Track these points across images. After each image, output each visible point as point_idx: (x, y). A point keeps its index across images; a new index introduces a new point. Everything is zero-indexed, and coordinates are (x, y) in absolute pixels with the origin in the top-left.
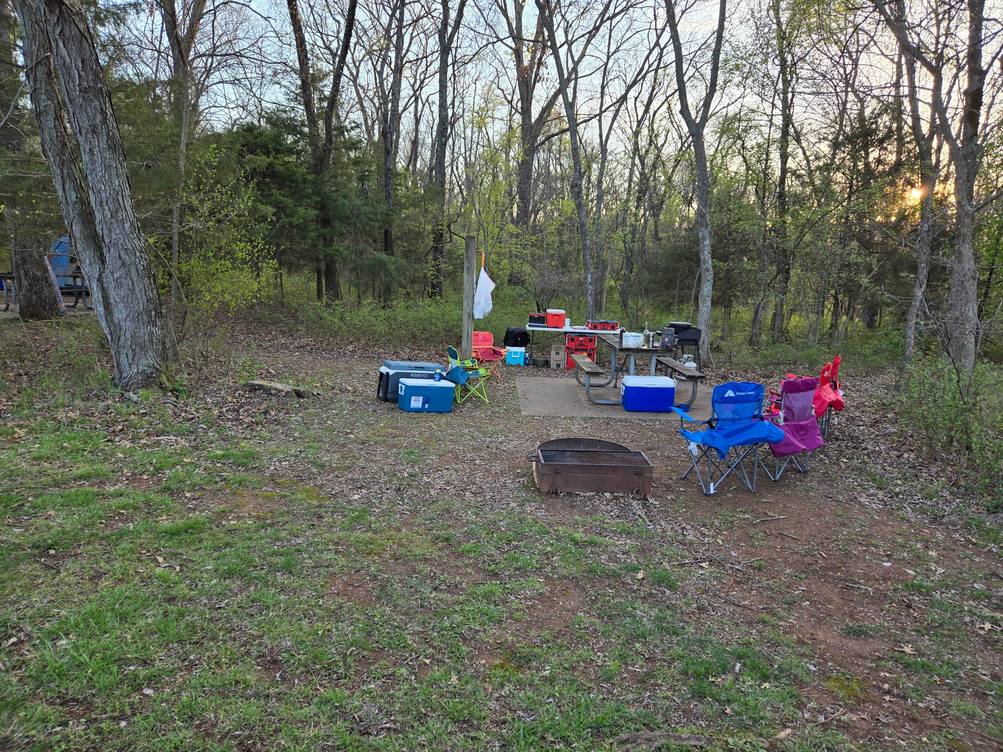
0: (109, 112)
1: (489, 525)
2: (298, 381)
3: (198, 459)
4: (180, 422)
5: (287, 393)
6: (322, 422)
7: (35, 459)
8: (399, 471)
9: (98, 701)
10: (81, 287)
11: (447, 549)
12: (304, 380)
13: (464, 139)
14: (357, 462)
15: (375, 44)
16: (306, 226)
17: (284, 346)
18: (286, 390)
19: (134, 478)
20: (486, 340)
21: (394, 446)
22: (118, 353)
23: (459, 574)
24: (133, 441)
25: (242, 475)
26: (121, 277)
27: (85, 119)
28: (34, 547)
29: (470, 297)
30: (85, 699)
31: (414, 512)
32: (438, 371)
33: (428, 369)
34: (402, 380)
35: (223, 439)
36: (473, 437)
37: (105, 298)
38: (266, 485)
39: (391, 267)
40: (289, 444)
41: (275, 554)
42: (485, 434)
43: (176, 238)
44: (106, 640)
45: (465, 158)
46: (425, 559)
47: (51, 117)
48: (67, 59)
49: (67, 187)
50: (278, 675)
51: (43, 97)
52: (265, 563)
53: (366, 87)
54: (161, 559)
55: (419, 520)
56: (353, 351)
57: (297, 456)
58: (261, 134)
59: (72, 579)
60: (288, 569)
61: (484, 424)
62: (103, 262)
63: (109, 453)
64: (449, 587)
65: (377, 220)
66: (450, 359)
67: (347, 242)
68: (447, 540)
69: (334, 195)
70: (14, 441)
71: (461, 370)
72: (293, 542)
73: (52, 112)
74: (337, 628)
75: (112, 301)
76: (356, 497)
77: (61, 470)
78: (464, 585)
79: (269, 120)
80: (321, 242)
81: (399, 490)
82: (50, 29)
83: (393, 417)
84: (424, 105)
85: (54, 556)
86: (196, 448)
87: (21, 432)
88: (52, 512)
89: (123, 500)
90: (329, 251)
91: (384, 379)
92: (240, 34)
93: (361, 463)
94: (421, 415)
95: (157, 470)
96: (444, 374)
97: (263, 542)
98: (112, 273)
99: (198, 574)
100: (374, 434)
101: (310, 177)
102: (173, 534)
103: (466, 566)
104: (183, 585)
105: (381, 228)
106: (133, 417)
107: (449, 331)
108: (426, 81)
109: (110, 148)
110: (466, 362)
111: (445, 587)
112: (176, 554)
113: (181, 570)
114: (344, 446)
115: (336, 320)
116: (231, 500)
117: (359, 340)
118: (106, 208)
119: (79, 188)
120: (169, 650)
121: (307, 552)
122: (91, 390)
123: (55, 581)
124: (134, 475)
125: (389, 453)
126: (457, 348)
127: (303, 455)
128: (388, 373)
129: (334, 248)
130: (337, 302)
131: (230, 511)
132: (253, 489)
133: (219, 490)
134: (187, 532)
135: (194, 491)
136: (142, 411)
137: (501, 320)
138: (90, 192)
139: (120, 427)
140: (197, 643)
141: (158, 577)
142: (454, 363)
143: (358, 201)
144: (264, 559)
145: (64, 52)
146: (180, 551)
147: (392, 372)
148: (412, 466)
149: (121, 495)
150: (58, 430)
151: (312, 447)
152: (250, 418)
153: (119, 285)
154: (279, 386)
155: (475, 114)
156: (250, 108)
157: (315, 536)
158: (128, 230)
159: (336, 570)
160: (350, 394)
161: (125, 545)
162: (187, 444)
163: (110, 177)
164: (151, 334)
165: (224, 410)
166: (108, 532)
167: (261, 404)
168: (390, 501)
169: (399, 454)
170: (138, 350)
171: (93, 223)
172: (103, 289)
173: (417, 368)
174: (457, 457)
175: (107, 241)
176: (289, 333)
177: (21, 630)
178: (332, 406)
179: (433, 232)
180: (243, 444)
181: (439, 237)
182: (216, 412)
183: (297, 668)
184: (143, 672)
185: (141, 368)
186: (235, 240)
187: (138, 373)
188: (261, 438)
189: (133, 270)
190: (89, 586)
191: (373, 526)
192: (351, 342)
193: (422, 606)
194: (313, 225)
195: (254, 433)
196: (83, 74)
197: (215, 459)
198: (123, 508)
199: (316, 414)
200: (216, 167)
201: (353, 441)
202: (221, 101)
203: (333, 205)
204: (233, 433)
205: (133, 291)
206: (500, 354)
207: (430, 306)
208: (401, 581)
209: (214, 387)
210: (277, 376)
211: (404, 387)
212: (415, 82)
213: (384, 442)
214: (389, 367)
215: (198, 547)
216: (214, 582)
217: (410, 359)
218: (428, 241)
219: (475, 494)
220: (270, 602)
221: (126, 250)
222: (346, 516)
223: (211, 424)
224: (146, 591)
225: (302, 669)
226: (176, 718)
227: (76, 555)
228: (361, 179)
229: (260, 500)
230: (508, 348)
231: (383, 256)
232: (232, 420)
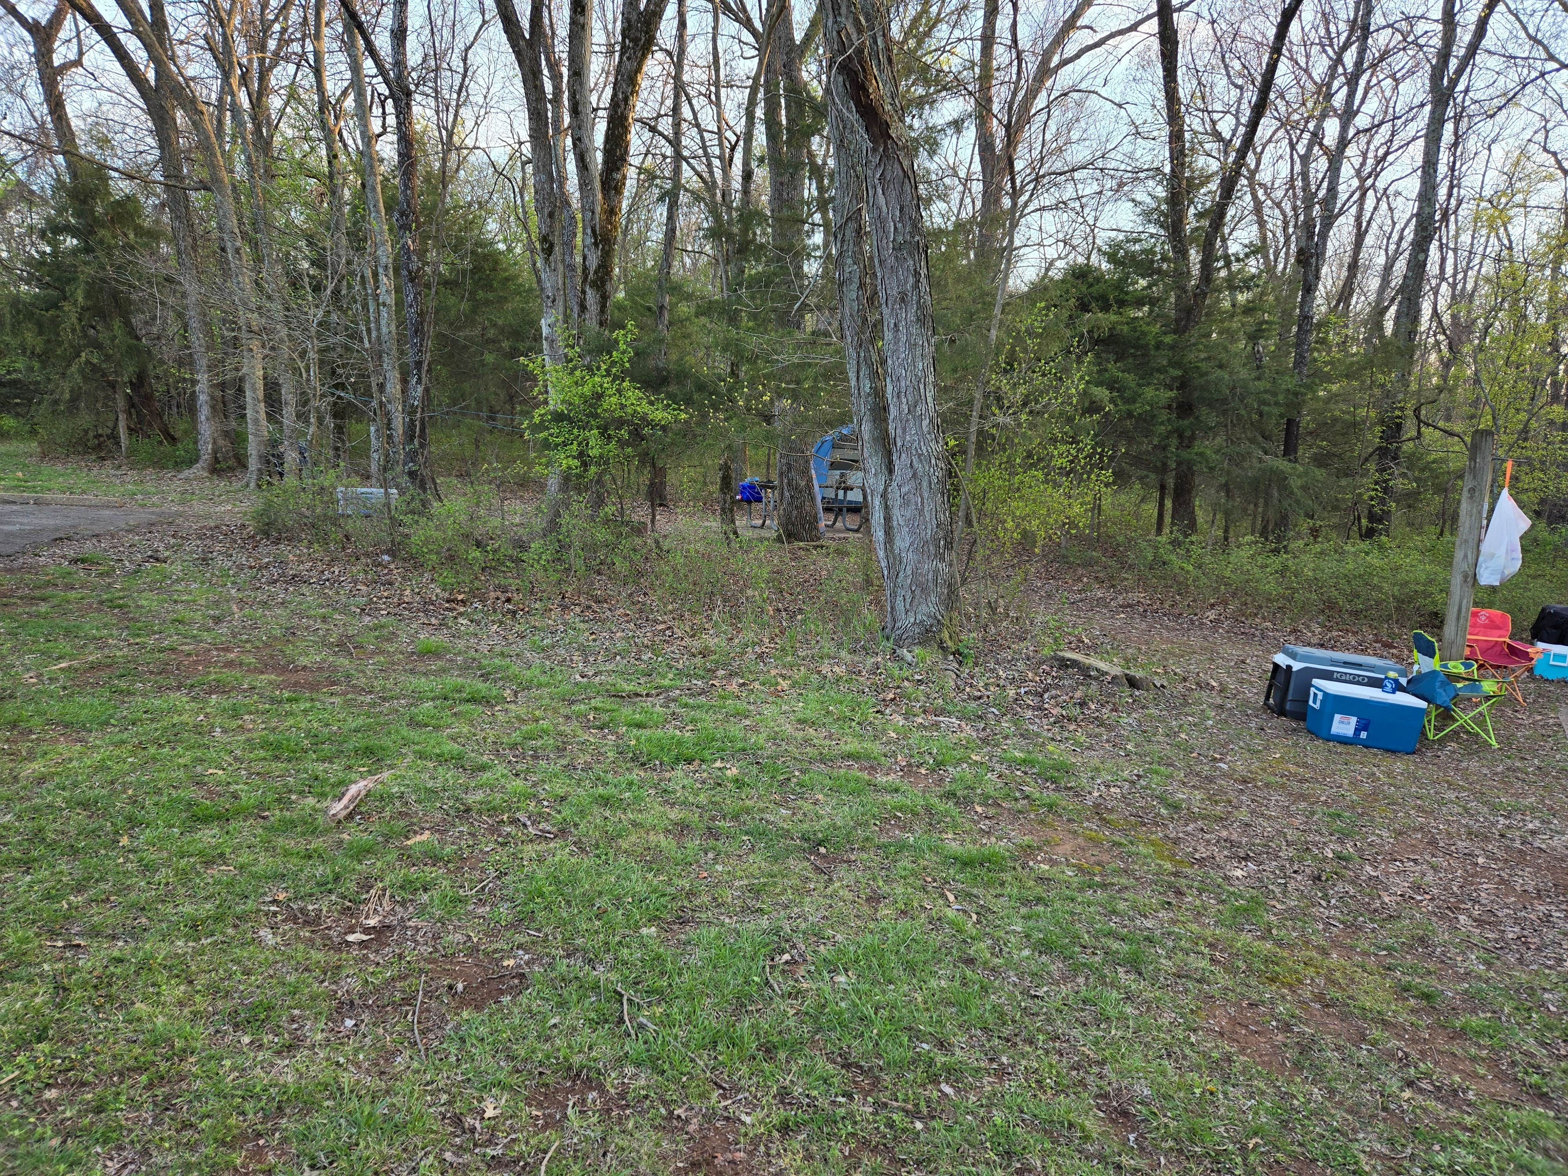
0: (923, 272)
1: (1517, 991)
2: (1127, 660)
3: (990, 760)
4: (964, 701)
5: (1114, 678)
6: (1171, 734)
7: (800, 721)
8: (1315, 844)
9: (887, 1079)
10: (842, 501)
11: (1428, 1015)
12: (1136, 660)
13: (1455, 250)
14: (1236, 813)
15: (1295, 111)
16: (1154, 416)
17: (1101, 602)
18: (1113, 673)
19: (909, 770)
20: (1492, 625)
21: (1303, 797)
22: (894, 594)
23: (1458, 1071)
24: (906, 716)
25: (1054, 796)
26: (909, 492)
27: (895, 284)
28: (804, 838)
29: (1472, 543)
30: (871, 1069)
31: (1354, 928)
32: (1392, 674)
33: (1371, 668)
34: (1316, 682)
35: (1022, 735)
36: (1466, 810)
37: (888, 519)
38: (1088, 820)
39: (1295, 483)
40: (1120, 761)
41: (1110, 934)
42: (1494, 809)
43: (973, 438)
44: (892, 993)
45: (1454, 286)
46: (1384, 1022)
47: (854, 286)
48: (884, 209)
49: (862, 374)
50: (1132, 1137)
51: (849, 261)
52: (1100, 945)
53: (1269, 185)
54: (951, 898)
55: (1363, 945)
56: (1217, 621)
57: (1133, 783)
58: (1098, 280)
59: (845, 893)
60: (1135, 965)
61: (1491, 788)
62: (891, 471)
63: (879, 728)
64: (1439, 1089)
65: (1277, 404)
66: (1416, 655)
67: (1219, 440)
68: (1427, 997)
69: (1203, 366)
70: (777, 694)
71: (1442, 677)
72: (1138, 922)
73: (856, 280)
74: (1225, 1094)
75: (895, 523)
76: (1239, 873)
77: (828, 742)
78: (1471, 1095)
79: (1112, 257)
80: (1174, 441)
81: (1319, 878)
82: (870, 173)
83: (1295, 745)
84: (1379, 200)
85: (824, 856)
86: (985, 741)
87: (784, 684)
88: (820, 797)
89: (898, 799)
90: (1185, 454)
91: (1281, 677)
92: (1075, 135)
93: (1243, 815)
94: (1351, 749)
95: (939, 764)
96: (1403, 681)
97: (1092, 909)
98: (900, 486)
99: (1002, 934)
100: (1264, 770)
101: (1168, 339)
102: (965, 864)
103: (1474, 1059)
104: (982, 945)
105: (1281, 416)
106: (906, 683)
107: (1403, 601)
108: (1390, 158)
109: (918, 320)
110: (1451, 664)
111: (1430, 1088)
112: (970, 895)
113: (979, 922)
114: (1210, 779)
115: (1191, 568)
116: (1038, 831)
117: (1225, 603)
118: (904, 400)
119: (875, 376)
120: (971, 1037)
121: (1163, 947)
122: (858, 641)
123: (829, 891)
124: (910, 765)
125: (1293, 808)
126: (1433, 635)
127: (1143, 782)
128: (1289, 667)
129: (1196, 450)
130: (1194, 538)
131: (1039, 849)
132: (1069, 820)
133: (1020, 812)
134: (982, 864)
135: (986, 805)
136: (917, 677)
137: (1526, 589)
138: (888, 380)
139: (891, 696)
140: (1008, 1040)
141: (951, 923)
142: (1423, 664)
143: (1244, 374)
144: (1097, 938)
145: (881, 200)
146: (975, 891)
147: (1297, 666)
148: (1340, 841)
149: (896, 791)
150: (823, 688)
151: (1157, 772)
152: (1059, 709)
153: (906, 503)
154: (1103, 666)
155: (1484, 204)
156: (1075, 242)
157: (1174, 922)
158: (925, 429)
159: (1214, 990)
160: (1214, 693)
161: (905, 863)
162: (974, 734)
163: (913, 360)
164: (936, 572)
165: (1023, 690)
166: (884, 840)
167: (1074, 690)
168: (1302, 896)
169: (1313, 813)
170: (918, 592)
171: (886, 420)
172: (887, 507)
173: (1346, 664)
174: (1433, 842)
175: (899, 444)
176: (1111, 582)
177: (794, 946)
178: (1186, 709)
179: (1382, 422)
180: (1050, 748)
181: (1393, 430)
182: (1012, 693)
183: (1164, 1139)
184: (941, 1059)
185: (919, 617)
186: (1054, 441)
187: (915, 623)
188: (1076, 743)
189: (925, 484)
190: (866, 909)
191: (1274, 932)
192: (1213, 606)
193: (1385, 1109)
194: (1164, 416)
195: (1066, 734)
196: (899, 225)
197: (1014, 764)
198: (900, 810)
199: (1161, 719)
200: (1039, 336)
201: (1224, 775)
202: (1035, 236)
203: (1202, 381)
204: (1035, 728)
205: (921, 512)
206: (1526, 656)
207: (1367, 554)
208: (1338, 1048)
209: (1007, 655)
210: (1093, 649)
211: (1320, 695)
212: (1363, 164)
213: (1283, 786)
214: (1293, 656)
215: (998, 891)
216: (1026, 953)
217: (1322, 646)
218: (1369, 437)
219: (1480, 922)
220: (1112, 1012)
221: (920, 456)
222: (1223, 902)
223: (1006, 710)
224: (936, 939)
225: (1171, 1143)
226: (988, 1144)
227: (848, 862)
228: (1254, 337)
229: (1080, 840)
230: (1541, 645)
231: (1283, 465)
232: (1034, 709)
